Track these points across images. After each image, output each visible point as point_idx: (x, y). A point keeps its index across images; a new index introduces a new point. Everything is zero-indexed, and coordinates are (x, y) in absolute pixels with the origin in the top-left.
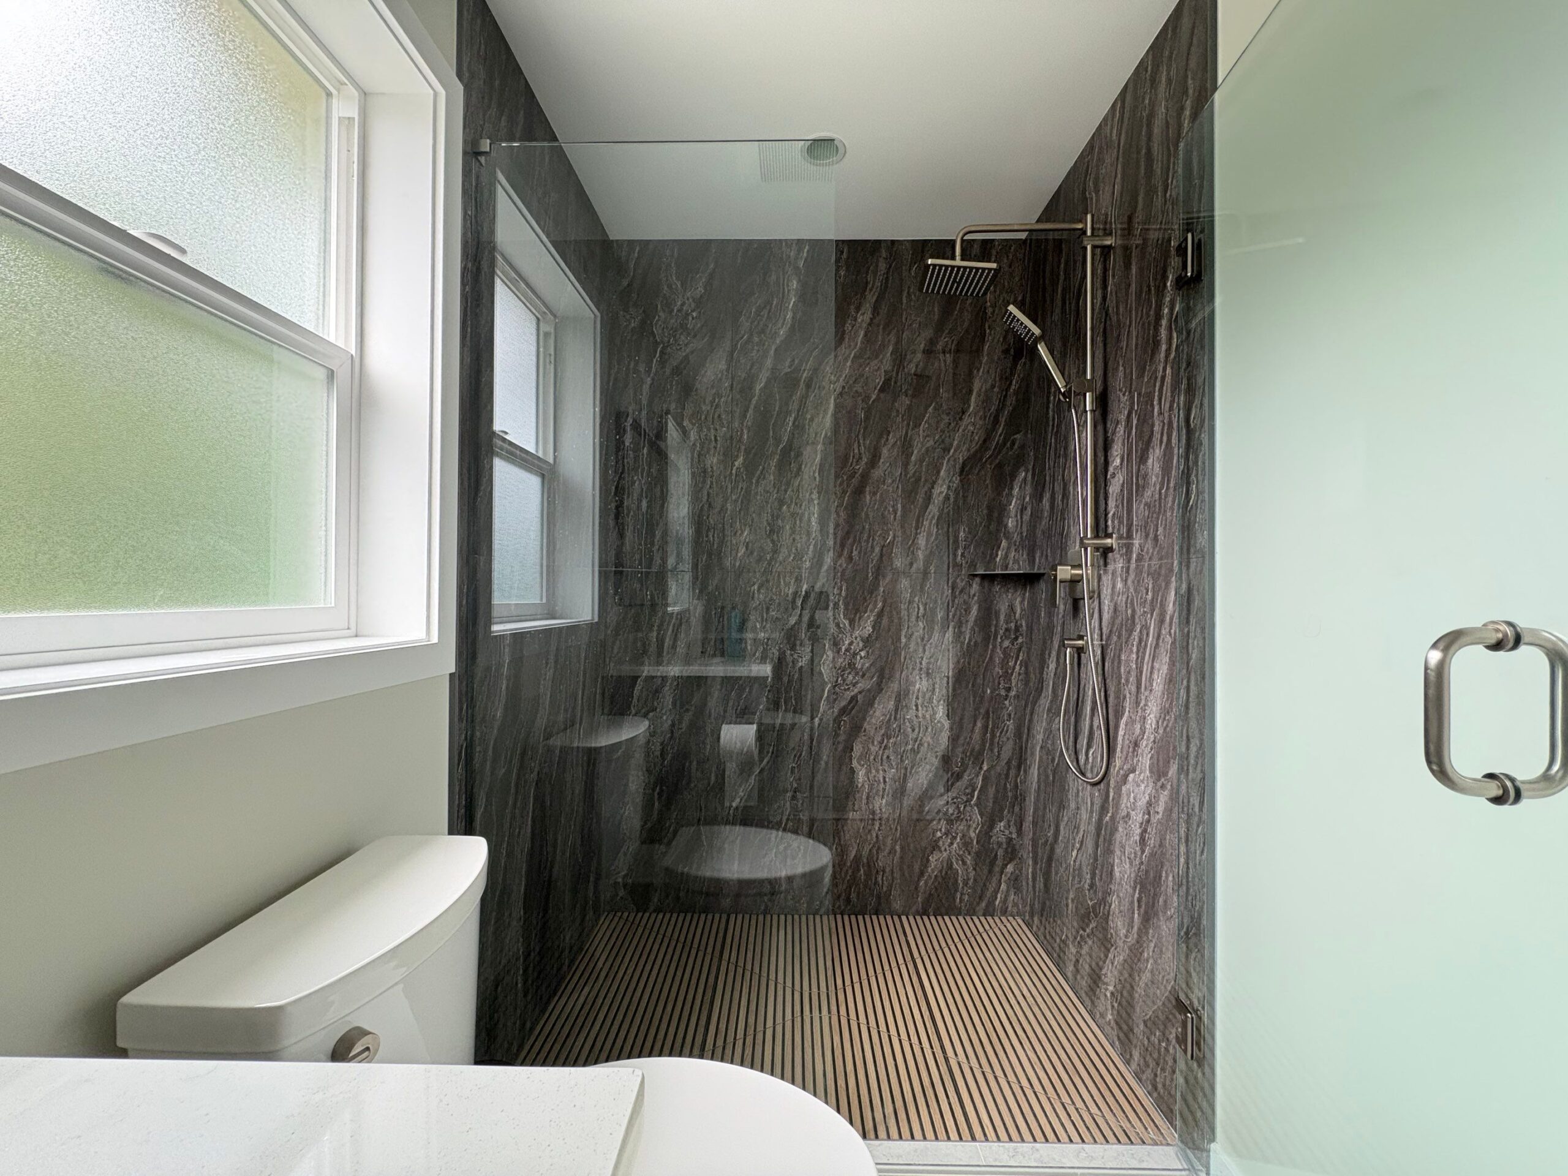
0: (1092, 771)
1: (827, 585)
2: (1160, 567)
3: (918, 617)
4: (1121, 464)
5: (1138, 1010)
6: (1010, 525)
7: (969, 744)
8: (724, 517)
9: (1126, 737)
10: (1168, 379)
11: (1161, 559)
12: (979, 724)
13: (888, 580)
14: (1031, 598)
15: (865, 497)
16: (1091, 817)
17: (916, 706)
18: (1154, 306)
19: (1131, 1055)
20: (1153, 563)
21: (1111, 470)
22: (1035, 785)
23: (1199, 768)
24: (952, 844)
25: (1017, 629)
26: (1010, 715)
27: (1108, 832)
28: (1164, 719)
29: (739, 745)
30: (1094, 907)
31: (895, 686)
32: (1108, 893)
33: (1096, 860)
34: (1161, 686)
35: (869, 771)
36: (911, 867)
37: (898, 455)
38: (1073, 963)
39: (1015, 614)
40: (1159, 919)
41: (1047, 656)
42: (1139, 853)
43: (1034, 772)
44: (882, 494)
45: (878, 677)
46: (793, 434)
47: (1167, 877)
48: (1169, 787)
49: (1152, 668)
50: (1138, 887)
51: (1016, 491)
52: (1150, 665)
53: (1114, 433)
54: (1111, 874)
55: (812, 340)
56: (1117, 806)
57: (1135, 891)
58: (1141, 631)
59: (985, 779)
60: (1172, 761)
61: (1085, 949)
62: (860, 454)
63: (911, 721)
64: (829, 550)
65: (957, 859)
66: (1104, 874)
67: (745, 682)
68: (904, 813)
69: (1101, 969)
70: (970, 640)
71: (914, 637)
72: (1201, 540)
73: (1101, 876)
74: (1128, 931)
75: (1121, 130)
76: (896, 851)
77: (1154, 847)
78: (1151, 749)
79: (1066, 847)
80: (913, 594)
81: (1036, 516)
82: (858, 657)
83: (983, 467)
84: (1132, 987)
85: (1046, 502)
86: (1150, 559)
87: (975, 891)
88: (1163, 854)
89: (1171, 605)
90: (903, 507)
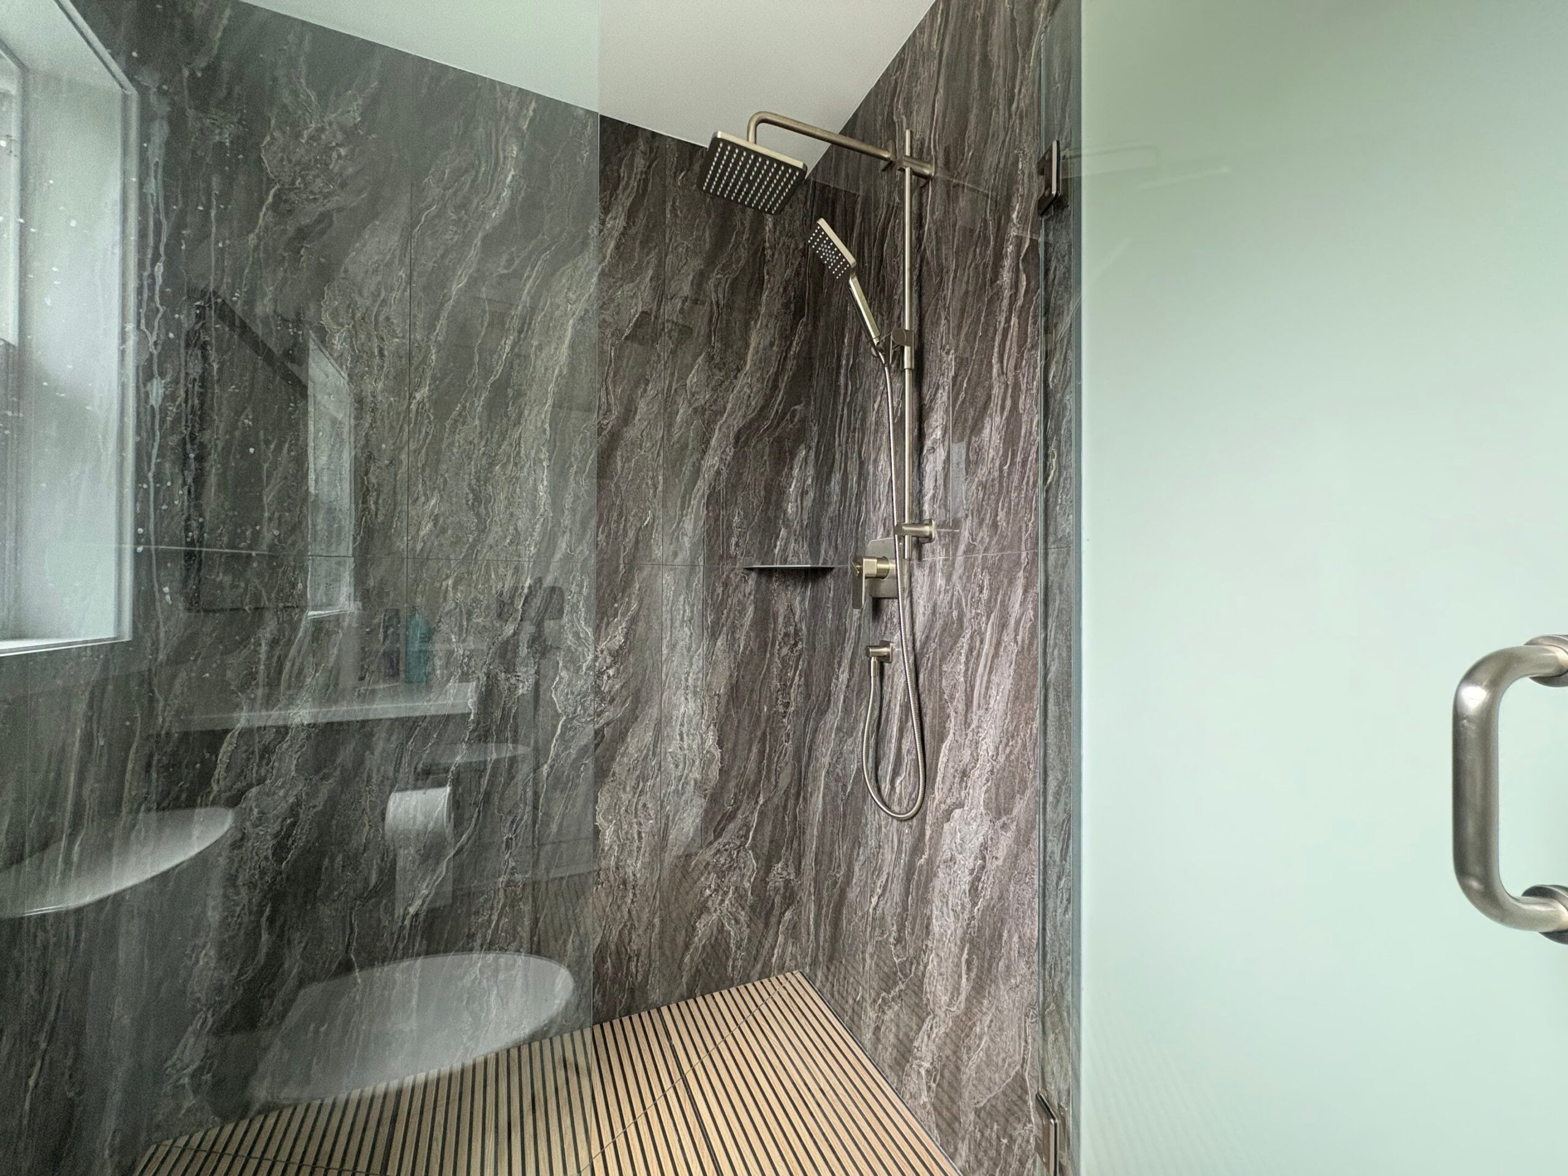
0: (900, 803)
1: (561, 580)
2: (1001, 559)
3: (683, 621)
4: (944, 437)
5: (966, 1095)
6: (789, 510)
7: (742, 775)
8: (396, 475)
9: (950, 764)
10: (1014, 331)
11: (1002, 549)
12: (755, 750)
13: (645, 573)
14: (813, 598)
15: (615, 462)
16: (898, 858)
17: (681, 735)
18: (992, 243)
19: (956, 1149)
20: (989, 555)
21: (928, 443)
22: (818, 817)
23: (1061, 806)
24: (723, 901)
25: (797, 632)
26: (788, 735)
27: (923, 878)
28: (1007, 744)
29: (420, 818)
30: (903, 964)
31: (654, 712)
32: (922, 951)
33: (905, 909)
34: (1002, 706)
35: (619, 827)
36: (673, 940)
37: (659, 413)
38: (871, 1030)
39: (794, 615)
40: (998, 987)
41: (836, 666)
42: (969, 906)
43: (818, 801)
44: (637, 461)
45: (632, 702)
46: (511, 364)
47: (1010, 937)
48: (1013, 827)
49: (989, 681)
50: (968, 945)
51: (796, 472)
52: (985, 678)
53: (933, 399)
54: (927, 927)
55: (540, 236)
56: (936, 846)
57: (962, 950)
58: (972, 637)
59: (761, 813)
60: (1018, 796)
61: (890, 1015)
62: (609, 404)
63: (674, 755)
64: (564, 532)
65: (729, 919)
66: (917, 927)
67: (430, 723)
68: (666, 873)
69: (912, 1041)
70: (745, 649)
71: (678, 647)
72: (1064, 526)
73: (913, 929)
74: (951, 999)
75: (944, 36)
76: (654, 925)
77: (992, 898)
78: (987, 781)
79: (862, 893)
80: (677, 594)
81: (821, 502)
82: (605, 677)
83: (760, 440)
84: (958, 1069)
85: (835, 486)
86: (986, 550)
87: (749, 952)
88: (1004, 910)
89: (1017, 606)
90: (665, 480)
